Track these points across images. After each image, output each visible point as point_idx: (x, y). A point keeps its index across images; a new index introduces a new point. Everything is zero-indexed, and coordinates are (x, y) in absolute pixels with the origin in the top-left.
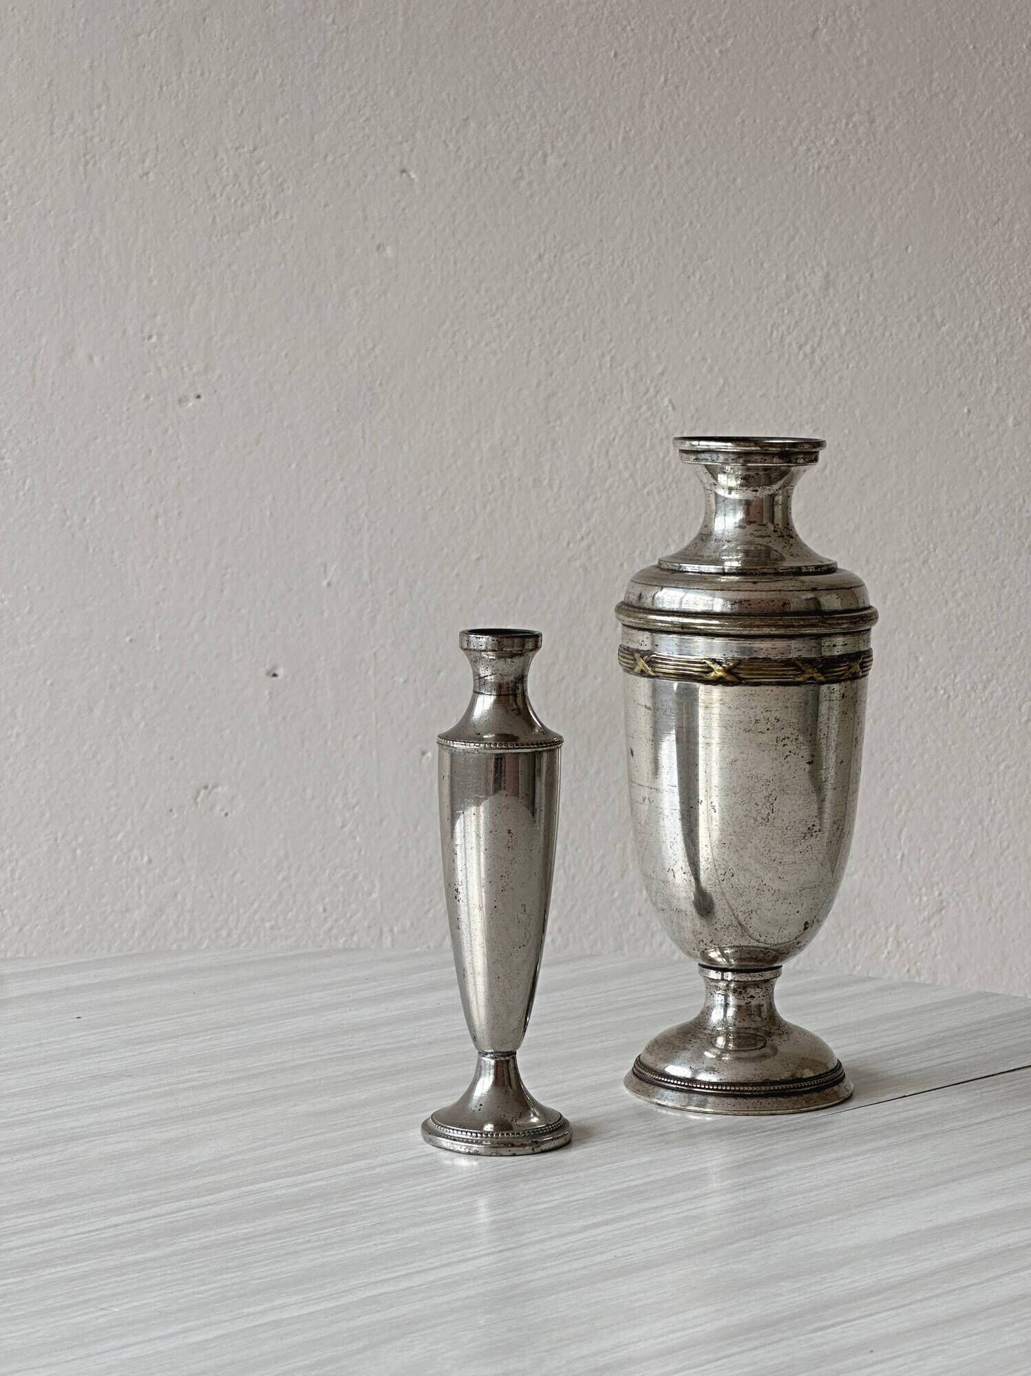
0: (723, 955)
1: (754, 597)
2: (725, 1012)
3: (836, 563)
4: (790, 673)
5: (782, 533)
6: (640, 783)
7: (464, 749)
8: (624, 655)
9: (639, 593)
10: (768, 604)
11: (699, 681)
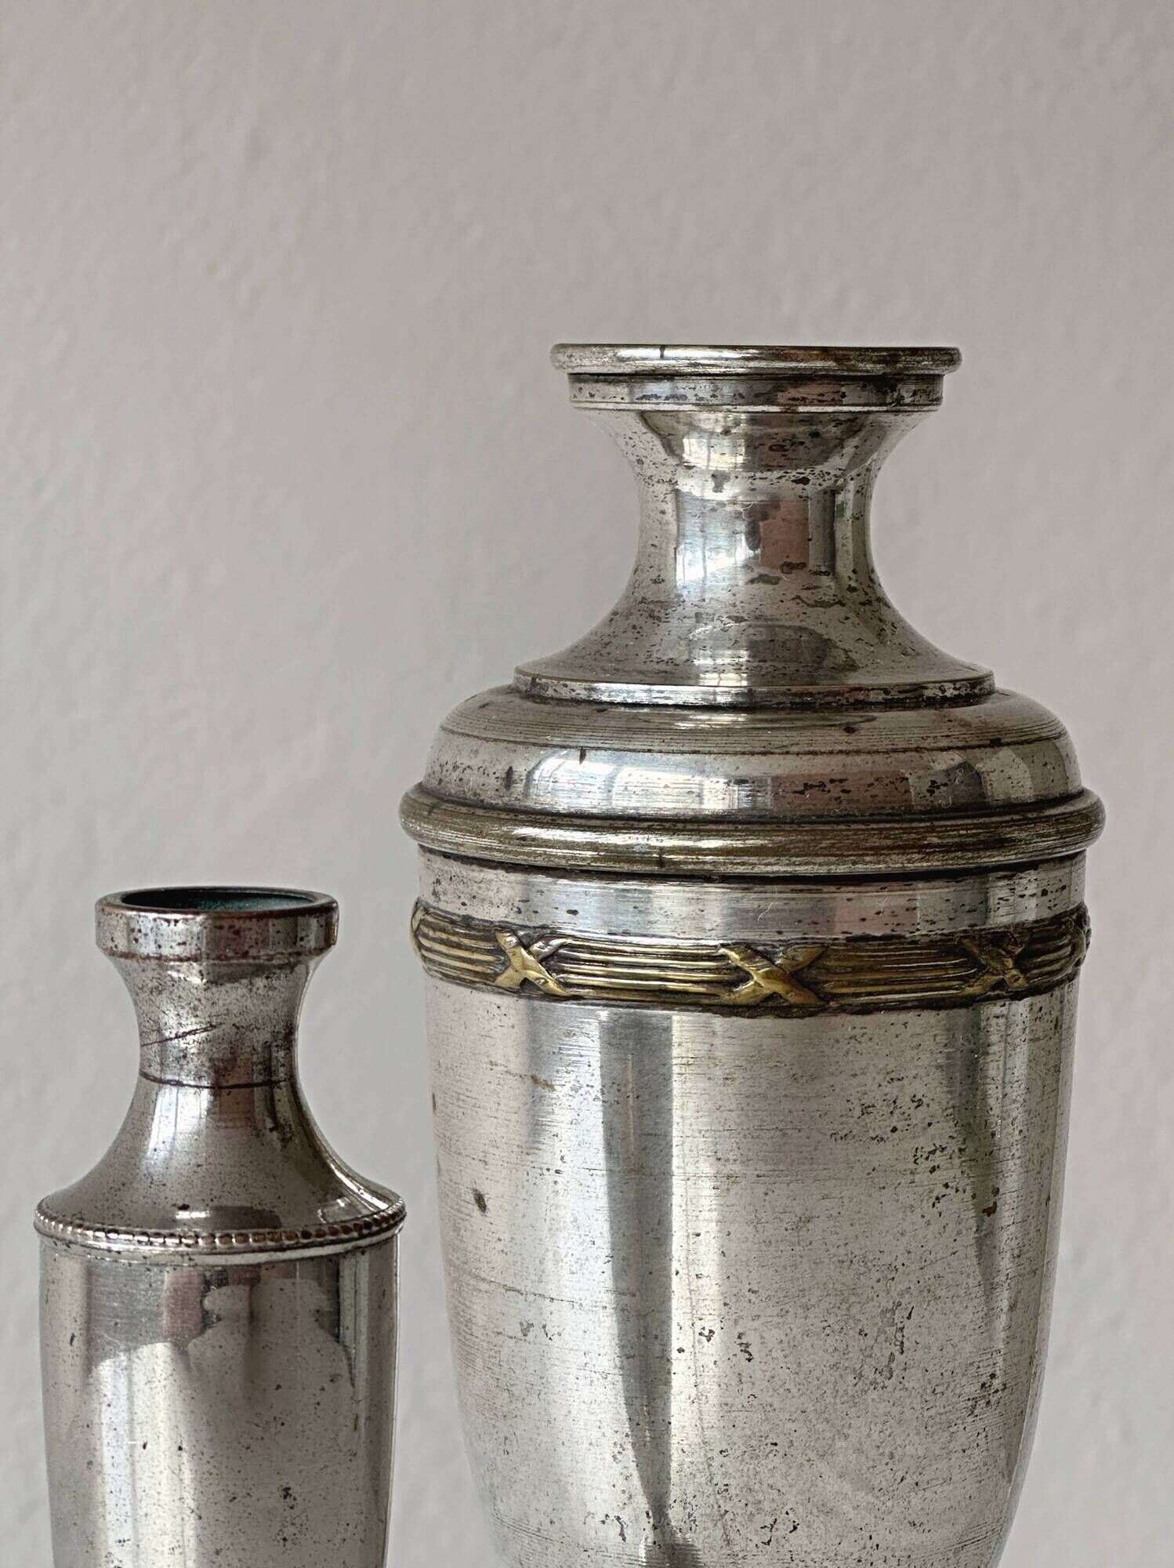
1: (854, 770)
3: (990, 675)
4: (951, 973)
5: (866, 594)
6: (510, 1284)
7: (147, 1254)
8: (455, 939)
9: (507, 768)
10: (891, 787)
11: (706, 1008)
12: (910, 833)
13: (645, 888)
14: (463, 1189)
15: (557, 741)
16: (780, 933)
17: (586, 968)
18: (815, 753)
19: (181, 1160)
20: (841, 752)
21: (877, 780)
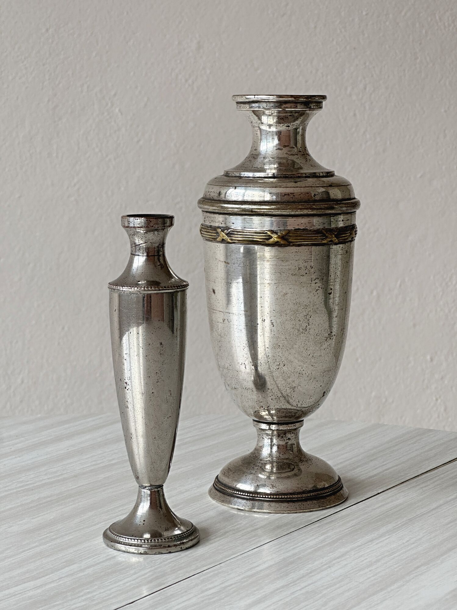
0: (270, 414)
1: (296, 191)
2: (271, 448)
3: (334, 171)
4: (319, 238)
5: (304, 153)
6: (220, 310)
7: (131, 291)
8: (208, 231)
9: (219, 191)
10: (305, 195)
11: (263, 245)
12: (309, 205)
13: (249, 217)
14: (210, 289)
15: (230, 185)
16: (279, 228)
17: (236, 236)
18: (287, 187)
19: (139, 271)
20: (293, 187)
21: (301, 193)
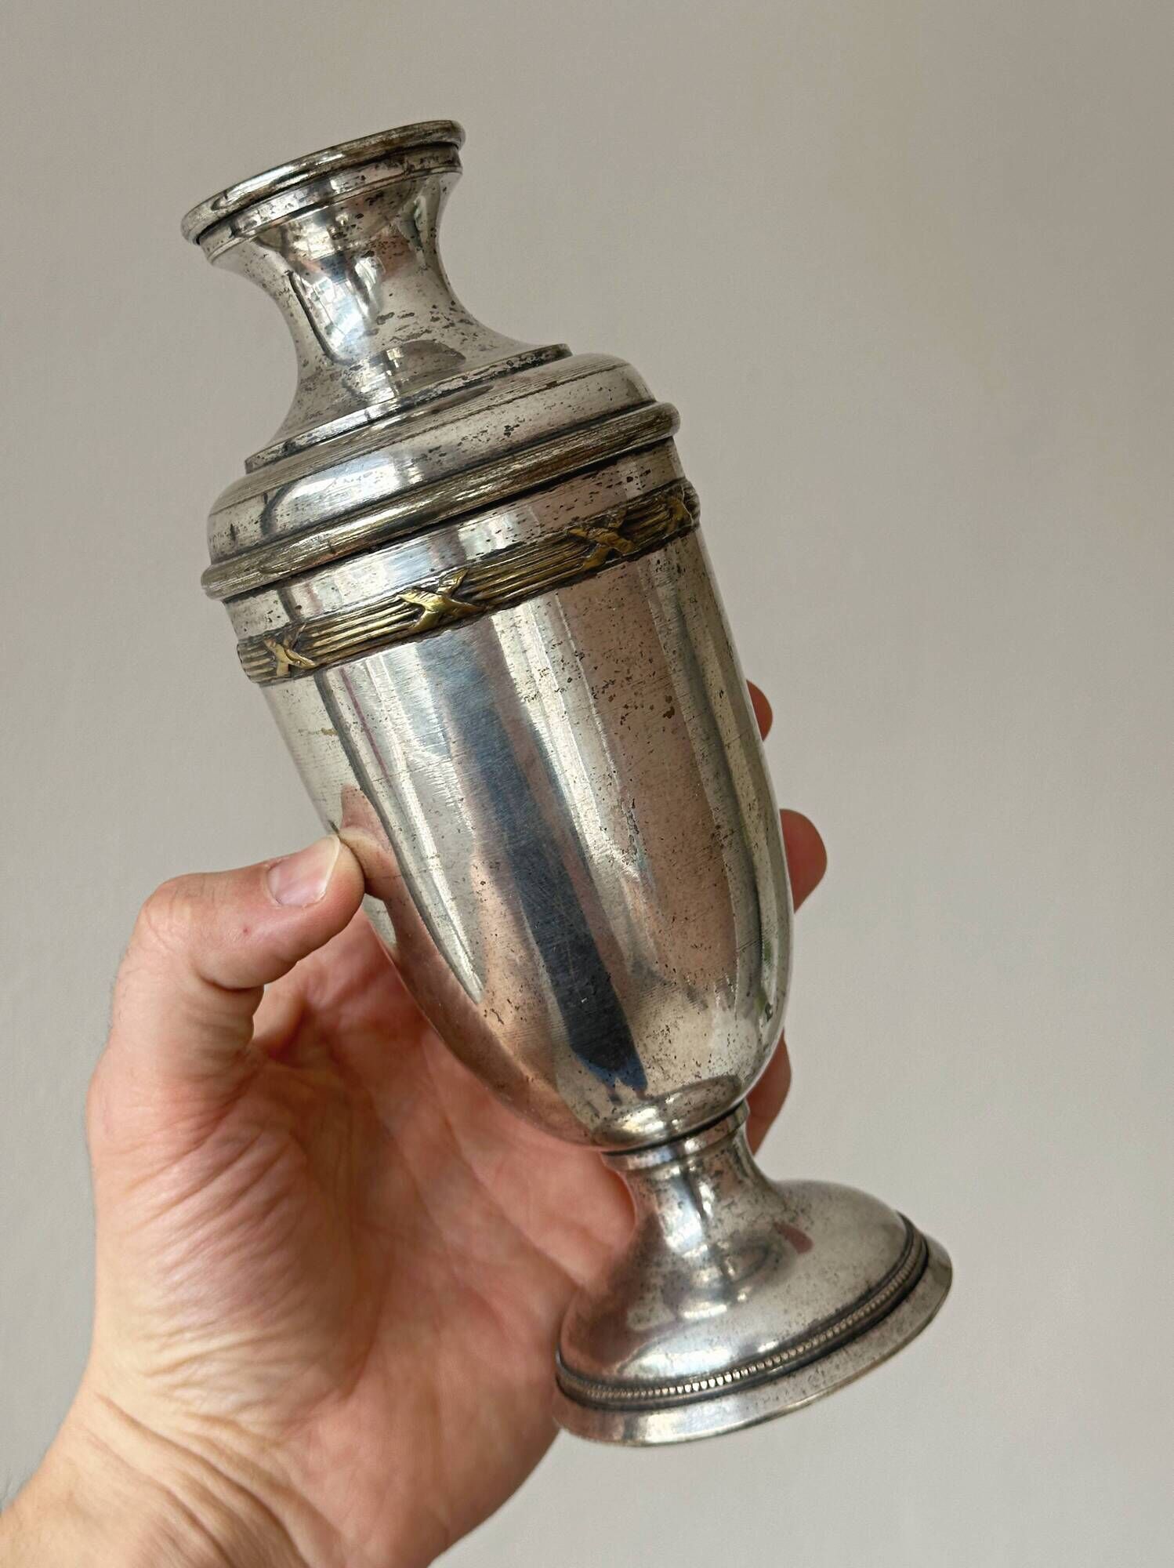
5: (448, 320)
8: (254, 655)
12: (497, 468)
17: (322, 642)
20: (431, 429)
21: (463, 439)
